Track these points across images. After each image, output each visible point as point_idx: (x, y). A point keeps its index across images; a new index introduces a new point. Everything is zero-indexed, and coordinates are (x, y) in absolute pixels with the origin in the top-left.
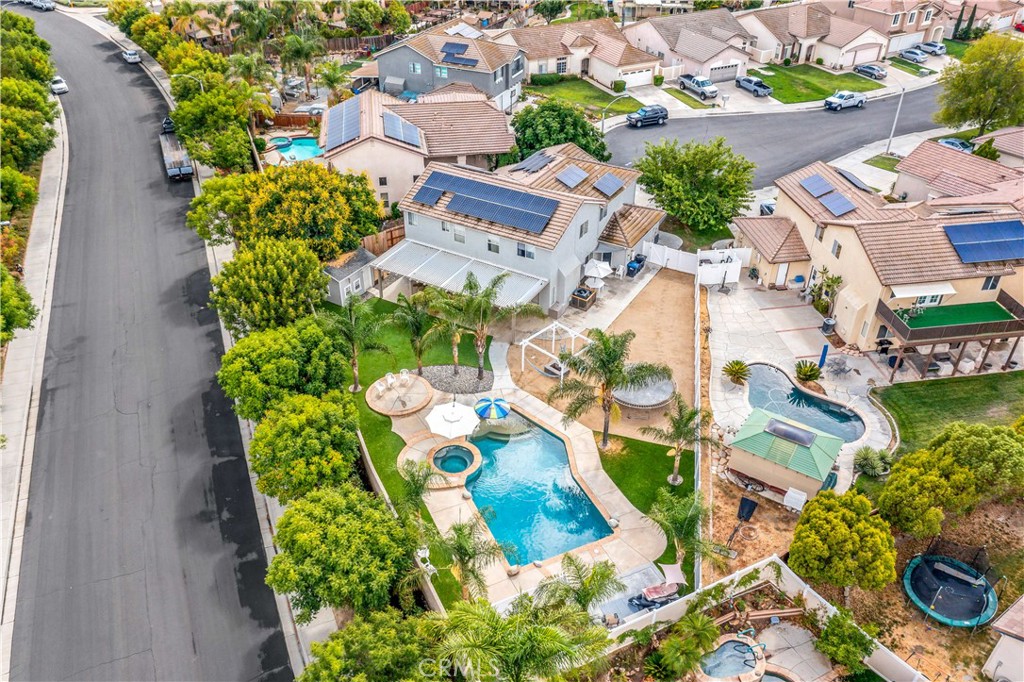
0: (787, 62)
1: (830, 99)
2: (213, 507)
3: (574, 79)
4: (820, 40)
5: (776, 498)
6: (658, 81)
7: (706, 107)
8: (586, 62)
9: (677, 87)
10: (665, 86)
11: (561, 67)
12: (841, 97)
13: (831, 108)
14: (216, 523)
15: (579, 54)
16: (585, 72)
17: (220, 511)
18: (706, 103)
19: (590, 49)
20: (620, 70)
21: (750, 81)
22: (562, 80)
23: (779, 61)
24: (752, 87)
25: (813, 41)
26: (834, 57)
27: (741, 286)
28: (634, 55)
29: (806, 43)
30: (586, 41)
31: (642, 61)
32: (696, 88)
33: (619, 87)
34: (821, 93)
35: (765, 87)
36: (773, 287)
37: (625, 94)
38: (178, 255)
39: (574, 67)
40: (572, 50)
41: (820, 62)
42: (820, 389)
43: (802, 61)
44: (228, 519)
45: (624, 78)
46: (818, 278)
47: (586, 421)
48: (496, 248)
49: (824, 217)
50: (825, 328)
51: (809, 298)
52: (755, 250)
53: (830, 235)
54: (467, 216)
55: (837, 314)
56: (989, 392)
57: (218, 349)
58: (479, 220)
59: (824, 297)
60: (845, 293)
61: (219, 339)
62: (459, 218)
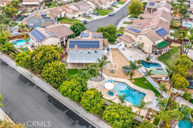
0: (97, 9)
1: (110, 14)
2: (73, 121)
3: (64, 18)
4: (101, 4)
5: (161, 80)
6: (80, 16)
7: (91, 19)
8: (65, 14)
9: (83, 16)
10: (81, 16)
11: (61, 16)
12: (111, 13)
13: (110, 15)
14: (77, 124)
15: (64, 13)
16: (65, 16)
17: (75, 121)
18: (90, 18)
19: (65, 12)
20: (73, 15)
21: (95, 13)
22: (62, 18)
23: (96, 9)
24: (96, 14)
25: (100, 4)
26: (104, 7)
27: (125, 48)
28: (74, 12)
29: (99, 5)
30: (64, 10)
31: (77, 12)
32: (88, 16)
33: (74, 18)
34: (107, 13)
35: (98, 14)
36: (130, 47)
37: (75, 19)
38: (11, 73)
39: (63, 16)
40: (62, 12)
41: (102, 8)
42: (150, 61)
43: (99, 8)
44: (79, 122)
45: (74, 16)
46: (137, 44)
47: (125, 78)
48: (90, 53)
49: (136, 34)
50: (143, 51)
51: (137, 48)
52: (125, 42)
53: (139, 36)
54: (82, 48)
55: (144, 49)
56: (169, 55)
57: (42, 90)
58: (85, 48)
59: (139, 47)
60: (145, 45)
61: (40, 88)
62: (81, 49)
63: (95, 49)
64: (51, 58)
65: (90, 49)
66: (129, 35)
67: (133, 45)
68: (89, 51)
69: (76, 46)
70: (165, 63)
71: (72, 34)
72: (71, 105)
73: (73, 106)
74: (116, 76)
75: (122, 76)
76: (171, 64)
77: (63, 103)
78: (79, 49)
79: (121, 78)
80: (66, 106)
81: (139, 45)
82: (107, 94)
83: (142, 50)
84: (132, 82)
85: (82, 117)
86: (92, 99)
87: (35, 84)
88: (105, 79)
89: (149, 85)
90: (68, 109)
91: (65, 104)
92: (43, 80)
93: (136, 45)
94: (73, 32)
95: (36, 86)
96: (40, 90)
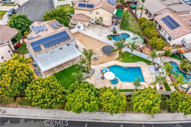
7: (15, 5)
9: (3, 4)
32: (9, 2)
36: (88, 26)
42: (117, 33)
46: (94, 20)
47: (111, 60)
48: (62, 48)
49: (91, 9)
50: (104, 26)
51: (95, 24)
52: (81, 22)
53: (95, 12)
54: (52, 46)
55: (104, 23)
56: (126, 21)
57: (35, 120)
58: (55, 45)
59: (97, 22)
60: (104, 19)
61: (30, 120)
62: (51, 48)
63: (67, 42)
64: (25, 76)
65: (61, 44)
66: (82, 13)
67: (90, 22)
68: (60, 47)
69: (42, 47)
70: (129, 30)
71: (18, 32)
72: (85, 117)
73: (88, 117)
74: (103, 62)
75: (107, 60)
76: (134, 30)
77: (75, 120)
78: (48, 49)
79: (108, 61)
80: (80, 120)
81: (97, 20)
82: (111, 84)
83: (101, 24)
84: (121, 61)
85: (106, 122)
86: (116, 100)
87: (20, 119)
88: (95, 70)
89: (135, 57)
90: (86, 122)
91: (78, 120)
92: (25, 108)
93: (92, 22)
94: (16, 30)
95: (24, 120)
96: (32, 121)
